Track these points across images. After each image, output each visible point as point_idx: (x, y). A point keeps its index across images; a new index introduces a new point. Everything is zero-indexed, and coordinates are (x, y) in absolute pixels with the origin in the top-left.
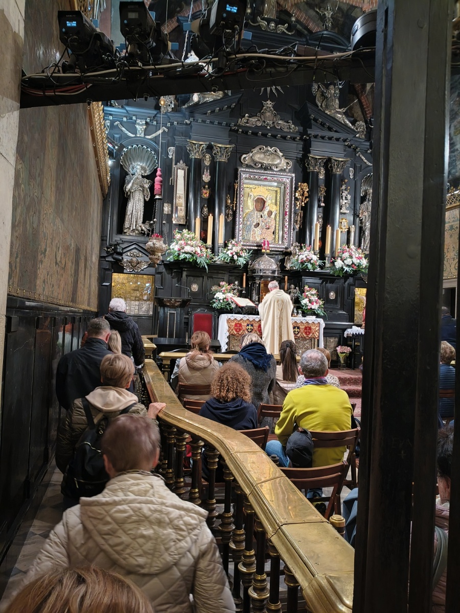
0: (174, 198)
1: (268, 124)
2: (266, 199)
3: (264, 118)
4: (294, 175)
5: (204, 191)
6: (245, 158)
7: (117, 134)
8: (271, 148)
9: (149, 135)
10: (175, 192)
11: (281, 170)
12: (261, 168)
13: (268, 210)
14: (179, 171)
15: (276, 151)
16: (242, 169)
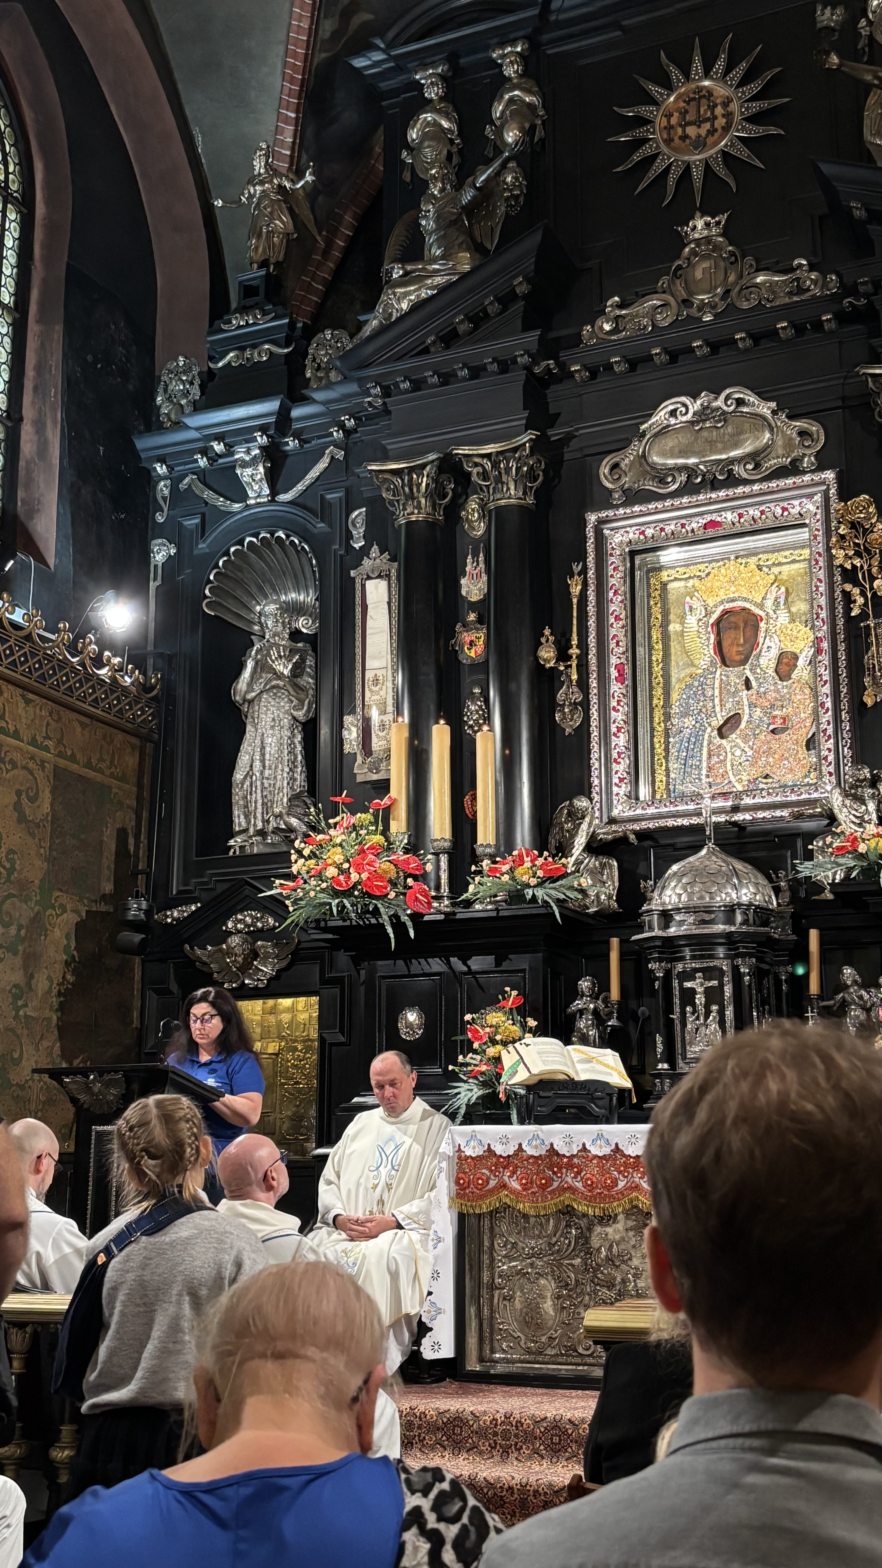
0: (359, 688)
1: (702, 307)
2: (761, 606)
3: (687, 288)
4: (829, 475)
5: (467, 637)
6: (616, 466)
7: (192, 514)
8: (718, 394)
9: (286, 491)
10: (359, 666)
11: (780, 473)
12: (689, 489)
13: (774, 653)
14: (370, 585)
15: (740, 402)
16: (603, 514)
